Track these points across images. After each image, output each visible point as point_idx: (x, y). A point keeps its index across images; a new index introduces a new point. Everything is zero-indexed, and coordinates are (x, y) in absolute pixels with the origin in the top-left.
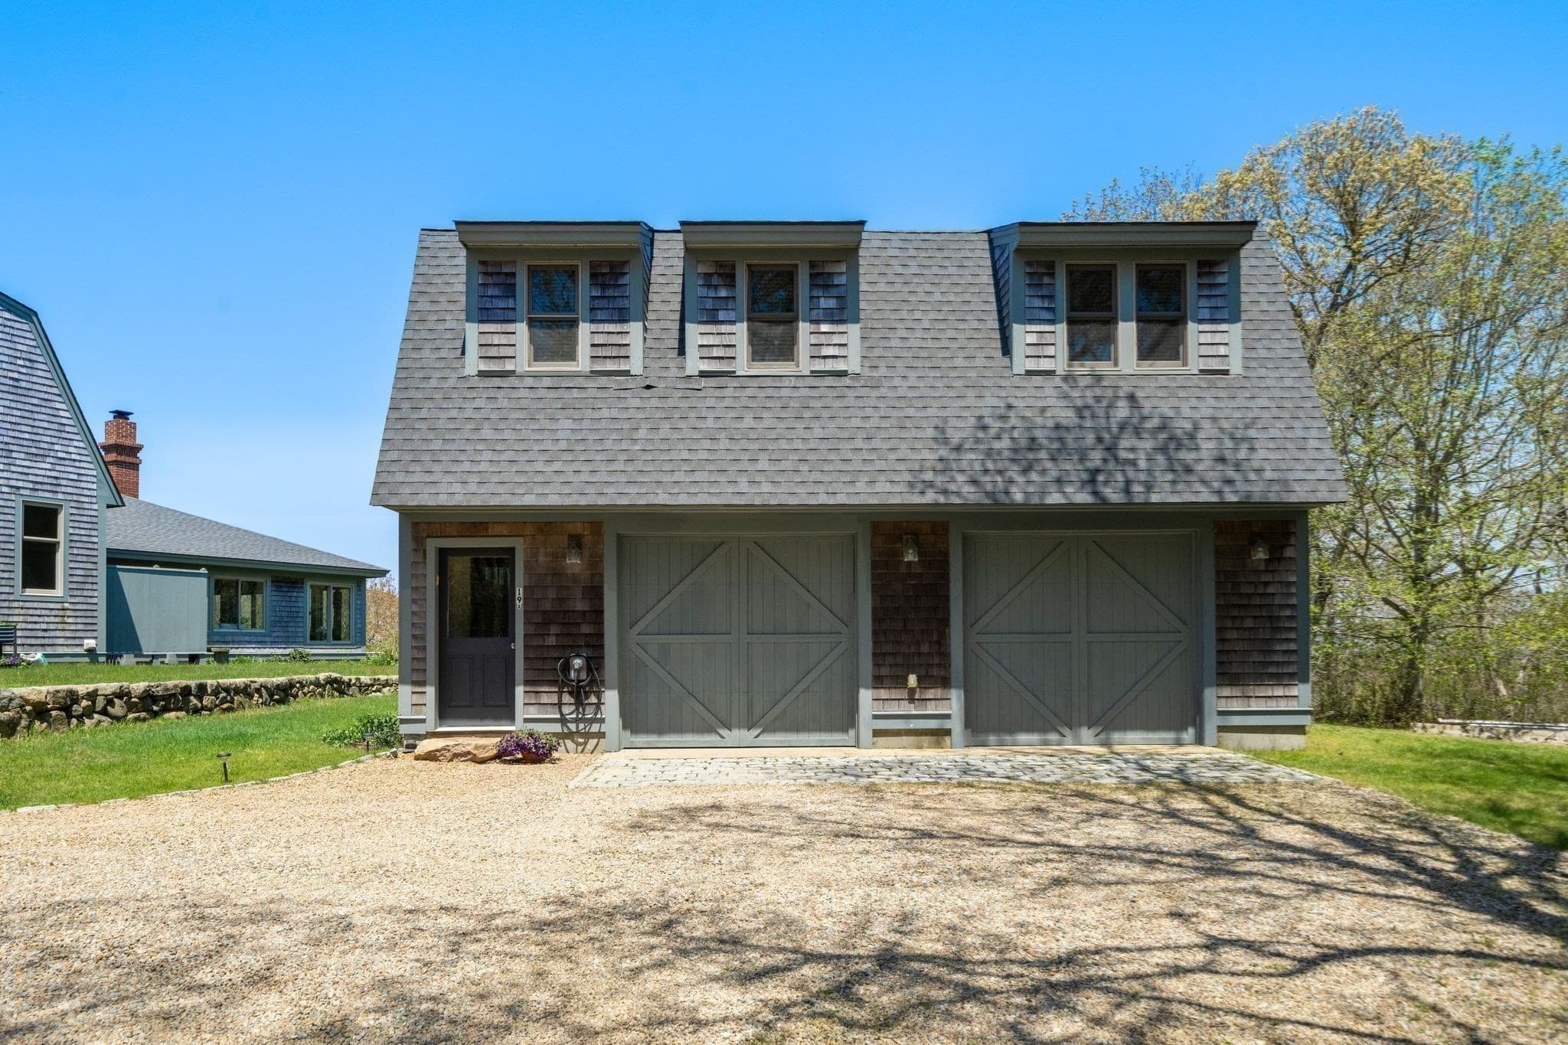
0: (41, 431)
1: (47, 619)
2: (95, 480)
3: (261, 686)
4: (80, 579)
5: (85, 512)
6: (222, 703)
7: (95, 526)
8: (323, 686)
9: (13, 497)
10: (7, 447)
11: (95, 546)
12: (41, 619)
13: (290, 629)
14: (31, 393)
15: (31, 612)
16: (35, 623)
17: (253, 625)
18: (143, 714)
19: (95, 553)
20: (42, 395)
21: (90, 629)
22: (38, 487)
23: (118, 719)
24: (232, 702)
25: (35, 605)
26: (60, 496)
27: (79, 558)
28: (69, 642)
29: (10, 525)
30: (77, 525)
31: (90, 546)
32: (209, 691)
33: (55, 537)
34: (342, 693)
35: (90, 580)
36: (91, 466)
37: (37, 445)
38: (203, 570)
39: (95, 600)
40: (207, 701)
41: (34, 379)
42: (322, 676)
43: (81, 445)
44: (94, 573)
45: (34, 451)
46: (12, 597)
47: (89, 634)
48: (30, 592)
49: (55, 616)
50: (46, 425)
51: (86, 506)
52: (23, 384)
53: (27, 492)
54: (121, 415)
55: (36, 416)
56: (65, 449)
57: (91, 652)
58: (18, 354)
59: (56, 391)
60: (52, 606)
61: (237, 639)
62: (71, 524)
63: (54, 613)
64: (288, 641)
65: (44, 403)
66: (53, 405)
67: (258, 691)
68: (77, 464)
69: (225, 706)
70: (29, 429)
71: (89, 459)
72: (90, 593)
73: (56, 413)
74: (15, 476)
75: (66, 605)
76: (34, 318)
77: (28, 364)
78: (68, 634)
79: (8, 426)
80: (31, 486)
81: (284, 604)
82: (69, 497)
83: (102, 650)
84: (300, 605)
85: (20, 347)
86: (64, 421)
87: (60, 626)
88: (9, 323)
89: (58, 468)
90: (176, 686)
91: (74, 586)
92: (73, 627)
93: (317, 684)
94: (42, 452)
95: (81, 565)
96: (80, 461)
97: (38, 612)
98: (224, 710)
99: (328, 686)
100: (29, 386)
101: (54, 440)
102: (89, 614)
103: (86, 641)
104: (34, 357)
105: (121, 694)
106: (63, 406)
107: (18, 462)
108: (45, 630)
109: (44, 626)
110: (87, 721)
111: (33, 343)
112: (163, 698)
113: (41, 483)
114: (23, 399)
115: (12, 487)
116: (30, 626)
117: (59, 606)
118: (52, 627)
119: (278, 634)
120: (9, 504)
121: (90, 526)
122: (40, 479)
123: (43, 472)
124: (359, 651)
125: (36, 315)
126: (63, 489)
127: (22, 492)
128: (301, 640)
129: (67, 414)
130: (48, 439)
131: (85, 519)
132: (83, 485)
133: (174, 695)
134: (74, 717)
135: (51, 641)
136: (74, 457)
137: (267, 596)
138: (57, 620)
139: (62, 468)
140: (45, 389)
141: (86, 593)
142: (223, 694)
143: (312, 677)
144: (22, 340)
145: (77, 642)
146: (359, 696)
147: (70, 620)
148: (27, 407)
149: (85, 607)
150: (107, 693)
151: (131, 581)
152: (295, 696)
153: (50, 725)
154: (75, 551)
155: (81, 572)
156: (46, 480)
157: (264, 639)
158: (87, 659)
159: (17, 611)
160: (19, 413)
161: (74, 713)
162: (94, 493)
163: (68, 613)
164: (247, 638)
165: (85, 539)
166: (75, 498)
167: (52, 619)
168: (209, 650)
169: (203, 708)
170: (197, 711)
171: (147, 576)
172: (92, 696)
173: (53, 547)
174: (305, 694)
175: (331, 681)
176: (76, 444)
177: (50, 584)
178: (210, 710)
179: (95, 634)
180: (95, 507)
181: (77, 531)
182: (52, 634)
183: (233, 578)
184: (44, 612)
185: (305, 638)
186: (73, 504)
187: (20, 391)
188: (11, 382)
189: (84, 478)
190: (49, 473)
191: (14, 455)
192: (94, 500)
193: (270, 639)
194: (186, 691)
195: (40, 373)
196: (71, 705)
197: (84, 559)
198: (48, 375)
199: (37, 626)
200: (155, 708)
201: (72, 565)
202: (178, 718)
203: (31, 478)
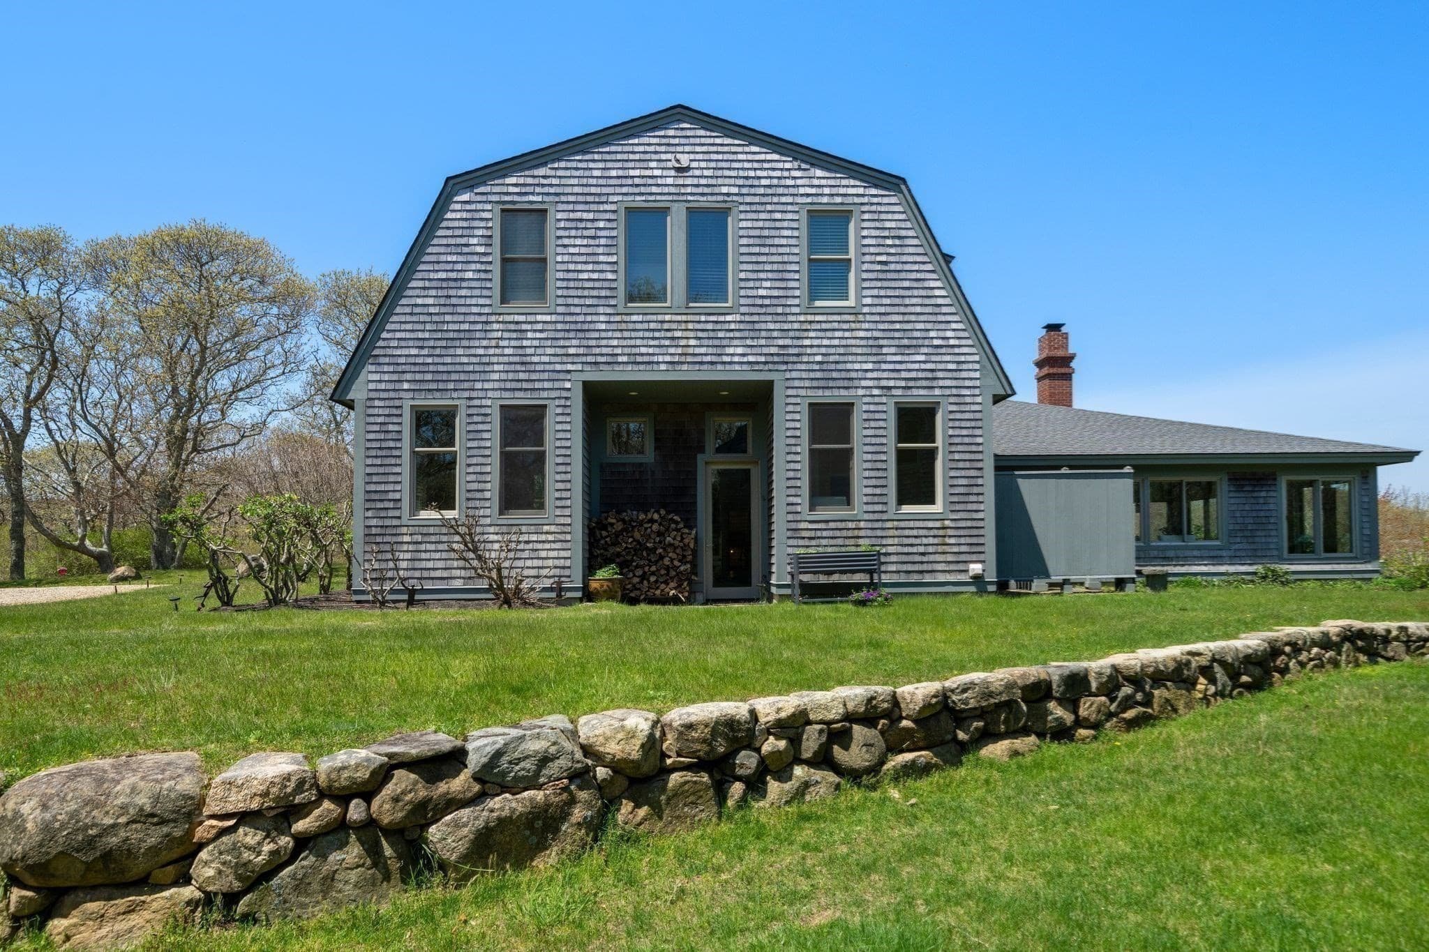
0: (913, 318)
1: (925, 541)
2: (977, 366)
3: (1214, 660)
4: (962, 490)
5: (967, 408)
6: (1125, 706)
7: (979, 424)
8: (1337, 647)
9: (884, 400)
10: (876, 343)
11: (980, 448)
12: (918, 541)
13: (1257, 540)
14: (903, 275)
15: (907, 532)
16: (912, 545)
17: (1207, 536)
18: (924, 756)
19: (979, 456)
20: (914, 275)
21: (976, 551)
22: (911, 384)
23: (854, 776)
24: (1148, 702)
25: (911, 524)
26: (937, 392)
27: (961, 465)
28: (952, 567)
29: (881, 432)
30: (957, 424)
31: (974, 448)
32: (1094, 685)
33: (934, 442)
34: (1373, 656)
35: (975, 490)
36: (973, 350)
37: (909, 334)
38: (1128, 470)
39: (980, 515)
40: (1087, 707)
41: (904, 258)
42: (1333, 626)
43: (961, 326)
44: (980, 481)
45: (906, 342)
46: (885, 517)
47: (974, 557)
48: (907, 509)
49: (934, 536)
50: (918, 309)
51: (968, 400)
52: (892, 267)
53: (899, 392)
54: (1053, 328)
55: (907, 301)
56: (941, 334)
57: (978, 579)
58: (886, 233)
59: (929, 267)
60: (930, 524)
61: (1180, 553)
62: (951, 424)
63: (932, 533)
64: (1254, 556)
65: (915, 284)
66: (926, 284)
67: (1206, 671)
68: (957, 350)
69: (1130, 714)
70: (900, 318)
71: (970, 342)
72: (974, 507)
73: (930, 293)
74: (885, 375)
75: (947, 523)
76: (903, 187)
77: (897, 242)
78: (950, 558)
79: (877, 318)
80: (903, 384)
81: (1247, 507)
82: (948, 392)
83: (991, 577)
84: (1272, 507)
85: (888, 225)
86: (940, 301)
87: (940, 549)
88: (875, 200)
89: (934, 358)
90: (1010, 686)
91: (955, 499)
92: (955, 549)
93: (1325, 642)
94: (914, 342)
95: (963, 473)
96: (959, 346)
97: (915, 532)
98: (1132, 724)
99: (1346, 646)
100: (899, 267)
101: (929, 326)
102: (975, 532)
103: (972, 566)
104: (903, 233)
105: (868, 715)
106: (938, 284)
107: (889, 358)
108: (923, 554)
109: (922, 549)
110: (773, 786)
111: (903, 217)
112: (980, 713)
113: (914, 379)
114: (893, 284)
115: (883, 388)
116: (906, 550)
117: (938, 524)
118: (931, 549)
119: (1240, 546)
120: (880, 408)
121: (973, 424)
122: (913, 375)
123: (916, 366)
124: (1369, 567)
125: (904, 180)
126: (941, 383)
127: (894, 392)
128: (1275, 553)
129: (943, 293)
130: (921, 326)
131: (967, 416)
132: (964, 374)
133: (1009, 705)
134: (739, 779)
135: (929, 567)
136: (952, 342)
137: (1225, 501)
138: (936, 541)
139: (938, 358)
140: (916, 267)
141: (970, 507)
142: (1127, 690)
143: (1312, 631)
144: (890, 216)
145: (961, 567)
146: (1408, 658)
147: (952, 541)
148: (897, 293)
149: (969, 524)
150: (831, 716)
151: (1031, 489)
152: (1284, 671)
153: (657, 811)
154: (957, 456)
155: (964, 482)
156: (920, 375)
157: (1219, 553)
158: (973, 589)
159: (891, 533)
160: (888, 301)
161: (739, 772)
162: (978, 383)
163: (950, 532)
164: (1196, 553)
165: (966, 440)
166: (954, 391)
167: (931, 541)
168: (1139, 573)
169: (1079, 723)
170: (1062, 733)
171: (1053, 481)
172: (791, 727)
173: (932, 453)
174: (1302, 665)
175: (1351, 636)
176: (954, 326)
177: (931, 500)
178: (1096, 726)
179: (982, 557)
180: (979, 400)
181: (957, 432)
182: (932, 558)
183: (1174, 479)
184: (922, 532)
185: (1279, 549)
186: (952, 400)
187: (889, 276)
188: (879, 267)
189: (965, 366)
190: (923, 366)
191: (885, 350)
192: (977, 392)
193: (1230, 553)
194: (1038, 692)
195: (911, 250)
196: (733, 754)
197: (968, 465)
198: (920, 250)
199: (914, 550)
200: (961, 735)
201: (953, 473)
202: (1015, 753)
203: (904, 375)
